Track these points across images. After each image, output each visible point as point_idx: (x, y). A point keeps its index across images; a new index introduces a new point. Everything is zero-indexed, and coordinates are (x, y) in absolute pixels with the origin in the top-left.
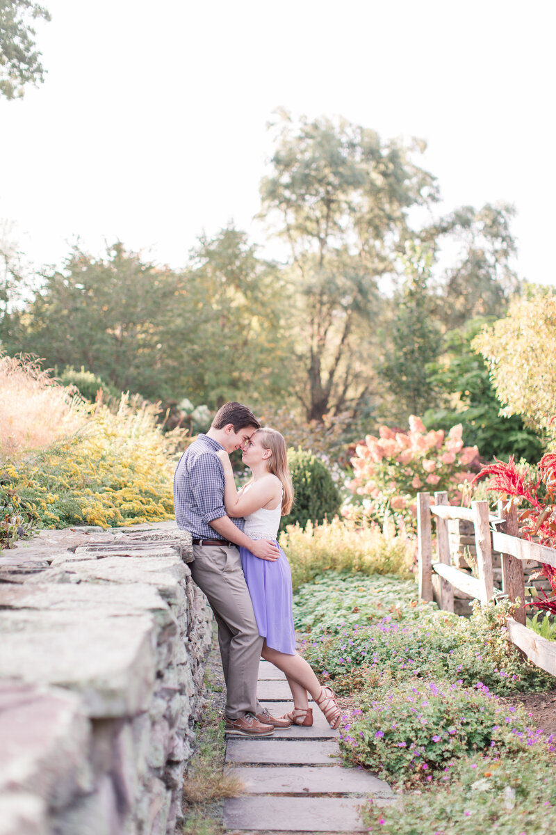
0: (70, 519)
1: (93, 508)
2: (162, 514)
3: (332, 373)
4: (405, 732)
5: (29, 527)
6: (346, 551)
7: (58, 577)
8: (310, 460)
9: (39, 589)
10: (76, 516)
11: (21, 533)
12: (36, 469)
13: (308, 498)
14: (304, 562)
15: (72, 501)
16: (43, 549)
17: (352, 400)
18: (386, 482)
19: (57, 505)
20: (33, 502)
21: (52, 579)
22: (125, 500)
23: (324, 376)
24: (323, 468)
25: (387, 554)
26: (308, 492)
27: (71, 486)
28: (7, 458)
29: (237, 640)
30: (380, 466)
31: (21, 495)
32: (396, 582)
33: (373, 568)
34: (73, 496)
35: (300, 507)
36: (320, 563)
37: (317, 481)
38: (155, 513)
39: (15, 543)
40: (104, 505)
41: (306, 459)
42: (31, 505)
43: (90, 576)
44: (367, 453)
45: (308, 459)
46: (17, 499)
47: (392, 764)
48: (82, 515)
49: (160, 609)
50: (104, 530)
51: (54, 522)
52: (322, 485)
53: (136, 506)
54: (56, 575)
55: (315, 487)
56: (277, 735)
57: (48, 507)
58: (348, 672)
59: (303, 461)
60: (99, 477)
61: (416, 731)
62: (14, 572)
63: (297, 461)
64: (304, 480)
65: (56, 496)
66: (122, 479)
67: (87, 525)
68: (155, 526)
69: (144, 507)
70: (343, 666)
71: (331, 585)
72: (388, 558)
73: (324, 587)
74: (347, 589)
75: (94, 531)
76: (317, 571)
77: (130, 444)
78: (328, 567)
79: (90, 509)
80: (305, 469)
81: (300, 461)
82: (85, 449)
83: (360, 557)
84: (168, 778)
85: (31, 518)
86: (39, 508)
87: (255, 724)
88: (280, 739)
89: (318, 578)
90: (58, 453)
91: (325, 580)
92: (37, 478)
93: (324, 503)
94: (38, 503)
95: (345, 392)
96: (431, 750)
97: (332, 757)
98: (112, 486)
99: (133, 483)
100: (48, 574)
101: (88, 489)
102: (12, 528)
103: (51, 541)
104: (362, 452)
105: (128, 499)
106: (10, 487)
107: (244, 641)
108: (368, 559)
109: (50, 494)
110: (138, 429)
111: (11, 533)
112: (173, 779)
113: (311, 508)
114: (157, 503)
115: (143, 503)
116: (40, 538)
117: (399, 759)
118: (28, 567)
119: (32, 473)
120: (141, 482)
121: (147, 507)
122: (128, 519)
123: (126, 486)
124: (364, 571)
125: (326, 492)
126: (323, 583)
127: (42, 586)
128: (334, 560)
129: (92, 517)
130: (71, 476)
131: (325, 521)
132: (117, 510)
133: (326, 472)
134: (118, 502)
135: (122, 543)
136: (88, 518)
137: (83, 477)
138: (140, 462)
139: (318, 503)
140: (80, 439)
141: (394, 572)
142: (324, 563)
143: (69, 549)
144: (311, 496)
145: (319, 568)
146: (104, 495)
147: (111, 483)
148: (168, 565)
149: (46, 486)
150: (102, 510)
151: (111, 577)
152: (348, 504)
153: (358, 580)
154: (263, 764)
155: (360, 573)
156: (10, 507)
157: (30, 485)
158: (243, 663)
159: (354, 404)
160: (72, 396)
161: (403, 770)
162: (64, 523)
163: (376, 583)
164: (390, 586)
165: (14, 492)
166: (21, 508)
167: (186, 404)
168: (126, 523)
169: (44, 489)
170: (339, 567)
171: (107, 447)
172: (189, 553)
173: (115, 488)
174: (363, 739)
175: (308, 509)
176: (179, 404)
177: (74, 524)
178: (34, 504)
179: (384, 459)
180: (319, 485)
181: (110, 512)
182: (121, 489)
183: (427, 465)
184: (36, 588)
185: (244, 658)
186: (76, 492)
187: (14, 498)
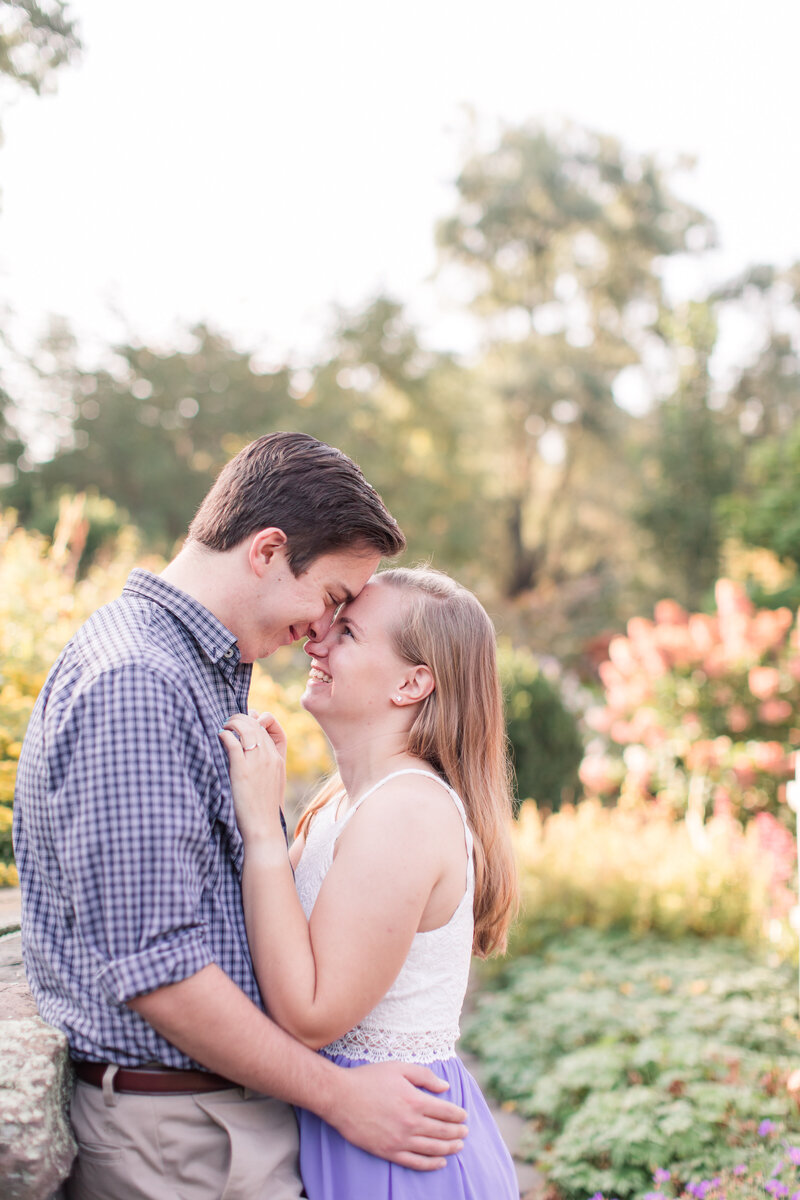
18: (675, 716)
25: (715, 890)
33: (682, 926)
36: (557, 911)
44: (637, 657)
71: (586, 968)
73: (569, 974)
74: (625, 980)
76: (550, 929)
78: (574, 920)
89: (553, 948)
91: (570, 955)
126: (568, 964)
128: (587, 903)
142: (567, 910)
145: (554, 921)
179: (672, 667)
183: (762, 683)
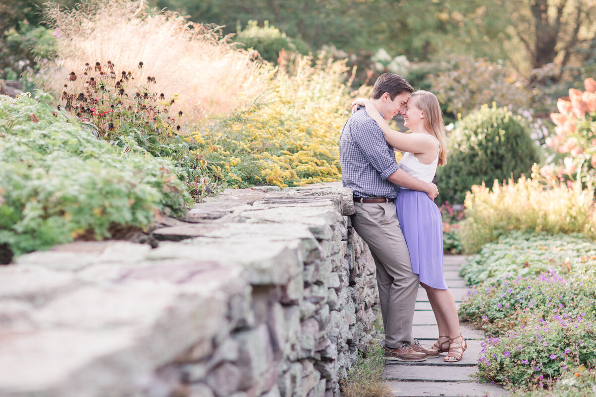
0: (251, 180)
1: (272, 170)
2: (335, 174)
3: (560, 11)
4: (529, 353)
5: (215, 186)
6: (531, 211)
7: (237, 219)
8: (504, 117)
9: (223, 226)
10: (256, 177)
11: (209, 192)
12: (220, 135)
13: (502, 158)
14: (487, 222)
15: (252, 163)
16: (226, 203)
17: (585, 40)
18: (589, 139)
19: (239, 168)
20: (218, 165)
21: (233, 220)
22: (301, 162)
23: (552, 12)
24: (519, 125)
25: (574, 213)
26: (502, 151)
27: (252, 150)
28: (194, 125)
29: (396, 283)
30: (583, 122)
31: (207, 159)
32: (580, 241)
33: (557, 228)
34: (254, 159)
35: (493, 167)
36: (504, 223)
37: (512, 140)
38: (329, 174)
39: (204, 199)
40: (281, 167)
41: (500, 117)
42: (217, 168)
43: (261, 219)
44: (570, 109)
45: (502, 116)
46: (204, 163)
47: (516, 377)
48: (261, 176)
49: (307, 239)
50: (282, 189)
51: (237, 183)
52: (517, 144)
53: (311, 167)
54: (235, 217)
55: (509, 146)
56: (429, 362)
57: (231, 170)
58: (506, 316)
59: (497, 119)
60: (277, 141)
61: (539, 352)
62: (205, 218)
63: (491, 118)
64: (497, 138)
65: (238, 159)
66: (299, 143)
67: (266, 185)
68: (327, 185)
69: (318, 168)
70: (502, 311)
71: (513, 244)
72: (575, 218)
73: (507, 246)
74: (529, 248)
75: (272, 190)
76: (501, 231)
77: (308, 110)
78: (511, 227)
79: (268, 171)
80: (498, 127)
81: (494, 118)
82: (265, 114)
83: (545, 216)
84: (323, 370)
85: (217, 179)
86: (223, 170)
87: (410, 351)
88: (432, 365)
89: (501, 238)
90: (238, 119)
91: (508, 240)
92: (221, 143)
93: (519, 162)
94: (222, 166)
95: (577, 30)
96: (550, 367)
97: (471, 376)
98: (289, 150)
99: (308, 146)
100: (229, 217)
101: (267, 153)
102: (201, 187)
103: (233, 197)
104: (564, 107)
105: (303, 161)
106: (198, 152)
107: (403, 283)
108: (552, 218)
109: (233, 157)
110: (320, 91)
111: (200, 192)
112: (326, 370)
113: (505, 168)
114: (331, 164)
115: (318, 165)
116: (225, 195)
117: (522, 374)
118: (216, 214)
119: (217, 139)
120: (314, 145)
121: (321, 168)
122: (303, 179)
123: (302, 149)
124: (548, 231)
125: (522, 150)
126: (506, 243)
127: (225, 225)
128: (518, 220)
129: (271, 177)
130: (252, 141)
131: (510, 181)
132: (294, 171)
133: (522, 130)
134: (294, 164)
135: (292, 198)
136: (267, 178)
137: (262, 141)
138: (316, 126)
139: (513, 163)
140: (258, 107)
141: (579, 231)
142: (508, 224)
143: (248, 203)
144: (506, 155)
145: (502, 228)
146: (282, 158)
147: (289, 146)
148: (323, 212)
149: (229, 150)
150: (280, 172)
151: (276, 220)
152: (549, 164)
153: (541, 239)
154: (413, 381)
155: (544, 233)
156: (198, 170)
157: (215, 150)
158: (402, 301)
159: (586, 46)
160: (252, 60)
161: (524, 382)
162: (246, 184)
163: (559, 243)
164: (574, 244)
165: (201, 157)
166: (208, 171)
167: (382, 54)
168: (301, 183)
169: (228, 153)
170: (523, 227)
171: (286, 112)
172: (350, 207)
173: (292, 151)
174: (496, 359)
175: (502, 169)
176: (374, 55)
177: (255, 184)
178: (219, 167)
179: (587, 114)
180: (514, 144)
181: (287, 173)
182: (297, 151)
184: (221, 226)
185: (404, 296)
186: (256, 156)
187: (201, 161)
